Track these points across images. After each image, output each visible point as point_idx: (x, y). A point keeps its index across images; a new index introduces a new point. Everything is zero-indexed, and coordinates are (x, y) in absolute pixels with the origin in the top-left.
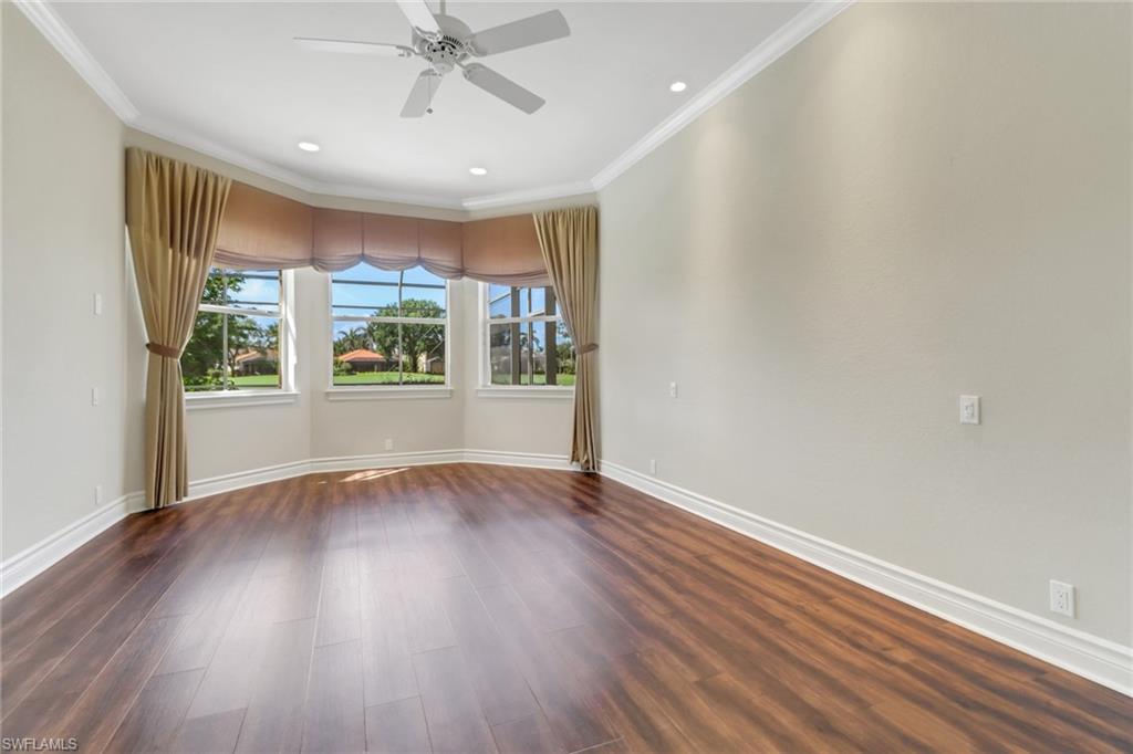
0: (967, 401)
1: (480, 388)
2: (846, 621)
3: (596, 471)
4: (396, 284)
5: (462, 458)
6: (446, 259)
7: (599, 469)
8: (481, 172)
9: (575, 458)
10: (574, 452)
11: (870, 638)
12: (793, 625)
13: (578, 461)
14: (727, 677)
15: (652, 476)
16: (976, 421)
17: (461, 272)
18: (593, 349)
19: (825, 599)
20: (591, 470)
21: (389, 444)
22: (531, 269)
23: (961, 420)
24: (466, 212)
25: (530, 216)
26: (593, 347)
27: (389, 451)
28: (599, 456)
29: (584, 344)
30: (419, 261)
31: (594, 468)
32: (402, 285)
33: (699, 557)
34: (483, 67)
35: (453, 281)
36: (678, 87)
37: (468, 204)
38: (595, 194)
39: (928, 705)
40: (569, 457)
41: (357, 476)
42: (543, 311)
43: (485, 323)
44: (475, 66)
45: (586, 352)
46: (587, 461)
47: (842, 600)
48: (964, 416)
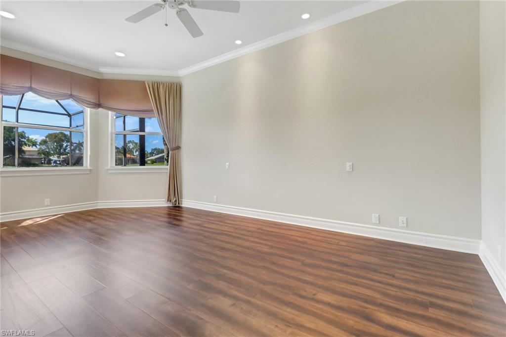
0: (348, 165)
1: (109, 168)
2: (322, 238)
3: (180, 205)
4: (15, 108)
5: (97, 206)
6: (90, 98)
7: (181, 204)
8: (122, 55)
9: (169, 200)
10: (168, 197)
11: (331, 241)
12: (309, 242)
13: (170, 201)
14: (308, 261)
15: (215, 203)
16: (351, 170)
17: (98, 105)
18: (178, 149)
19: (310, 234)
20: (177, 205)
21: (47, 201)
22: (145, 108)
23: (347, 170)
24: (100, 73)
25: (144, 82)
26: (178, 148)
27: (47, 206)
28: (181, 198)
29: (174, 146)
30: (71, 96)
31: (179, 204)
32: (19, 108)
33: (259, 229)
34: (187, 12)
35: (92, 109)
36: (238, 42)
37: (103, 70)
38: (179, 77)
39: (362, 254)
40: (167, 200)
41: (29, 222)
42: (138, 130)
43: (112, 134)
44: (184, 10)
45: (175, 150)
46: (176, 201)
47: (314, 233)
48: (348, 169)
